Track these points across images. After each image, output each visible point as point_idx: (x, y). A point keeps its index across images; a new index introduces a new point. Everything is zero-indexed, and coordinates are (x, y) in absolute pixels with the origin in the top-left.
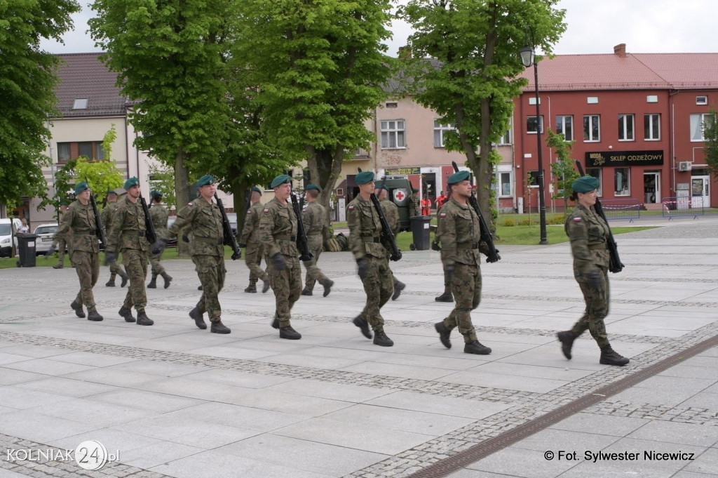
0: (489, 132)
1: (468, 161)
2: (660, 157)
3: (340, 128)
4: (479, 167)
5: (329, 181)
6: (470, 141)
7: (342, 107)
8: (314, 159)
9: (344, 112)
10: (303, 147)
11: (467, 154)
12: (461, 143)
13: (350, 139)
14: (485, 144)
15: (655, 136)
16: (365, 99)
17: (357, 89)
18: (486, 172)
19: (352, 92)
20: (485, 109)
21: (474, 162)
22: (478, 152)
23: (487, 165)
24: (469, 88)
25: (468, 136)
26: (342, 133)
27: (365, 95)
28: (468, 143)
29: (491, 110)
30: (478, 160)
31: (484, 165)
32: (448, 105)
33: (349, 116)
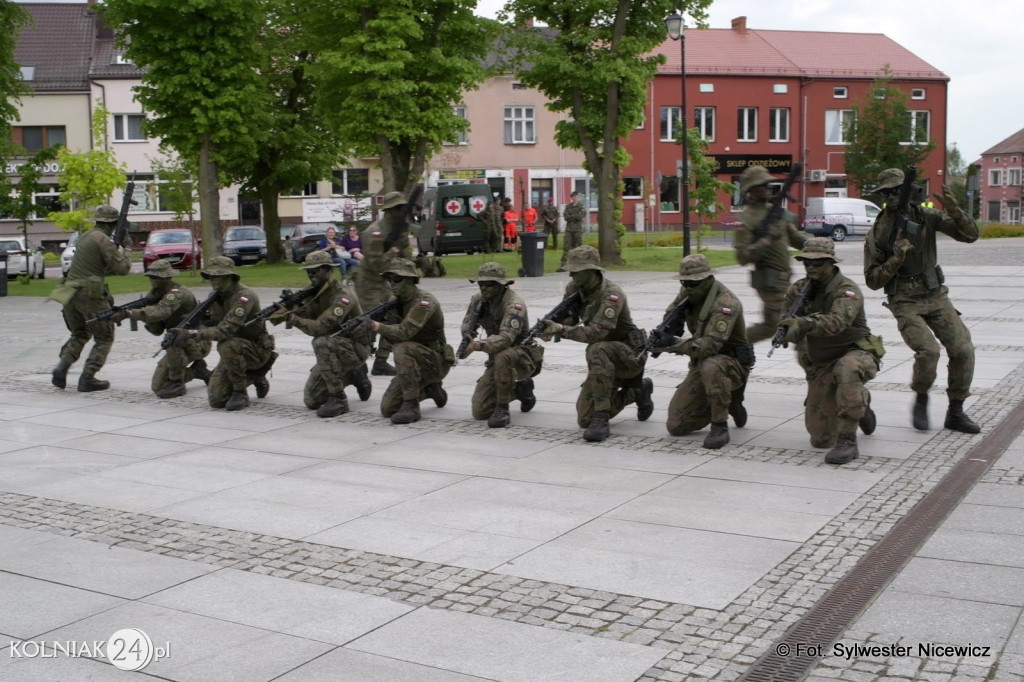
0: (616, 124)
1: (587, 162)
2: (788, 163)
3: (423, 114)
4: (602, 170)
5: (408, 184)
6: (590, 135)
7: (427, 84)
8: (389, 154)
9: (428, 92)
10: (375, 138)
11: (585, 153)
12: (579, 138)
13: (437, 128)
14: (611, 140)
15: (783, 136)
16: (458, 76)
17: (448, 63)
18: (611, 176)
19: (440, 67)
20: (613, 95)
21: (594, 164)
22: (600, 150)
23: (611, 167)
24: (589, 67)
25: (588, 129)
26: (425, 120)
27: (457, 71)
28: (589, 138)
29: (620, 95)
30: (600, 160)
31: (608, 167)
32: (561, 88)
33: (436, 97)
